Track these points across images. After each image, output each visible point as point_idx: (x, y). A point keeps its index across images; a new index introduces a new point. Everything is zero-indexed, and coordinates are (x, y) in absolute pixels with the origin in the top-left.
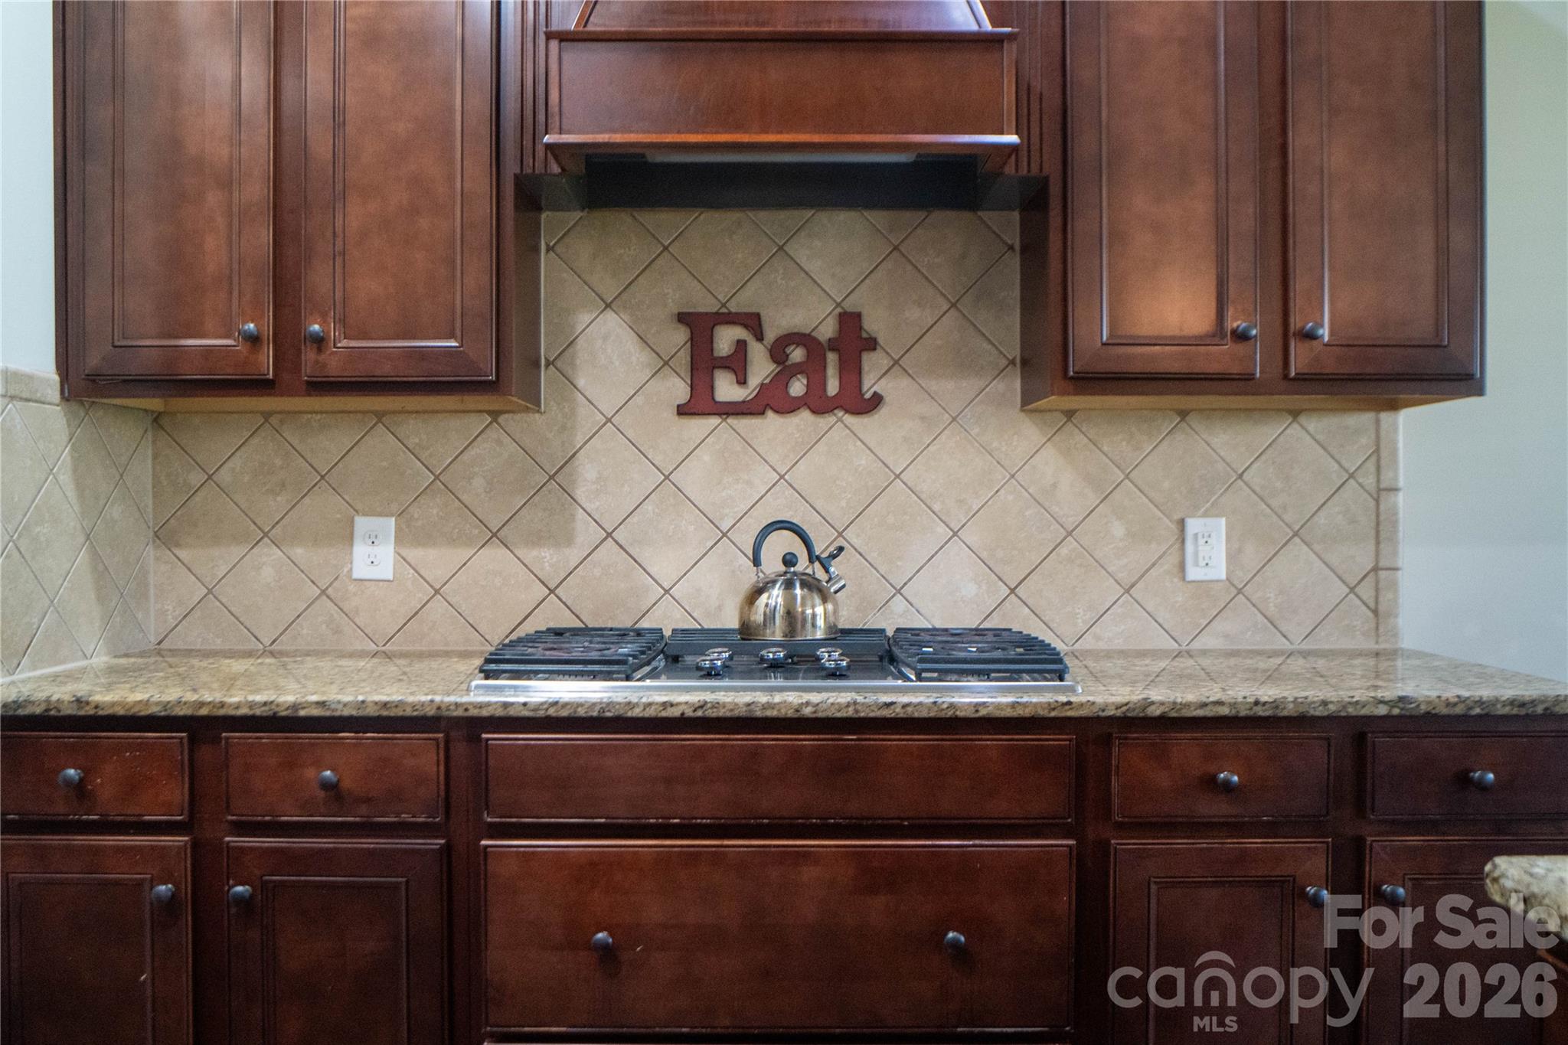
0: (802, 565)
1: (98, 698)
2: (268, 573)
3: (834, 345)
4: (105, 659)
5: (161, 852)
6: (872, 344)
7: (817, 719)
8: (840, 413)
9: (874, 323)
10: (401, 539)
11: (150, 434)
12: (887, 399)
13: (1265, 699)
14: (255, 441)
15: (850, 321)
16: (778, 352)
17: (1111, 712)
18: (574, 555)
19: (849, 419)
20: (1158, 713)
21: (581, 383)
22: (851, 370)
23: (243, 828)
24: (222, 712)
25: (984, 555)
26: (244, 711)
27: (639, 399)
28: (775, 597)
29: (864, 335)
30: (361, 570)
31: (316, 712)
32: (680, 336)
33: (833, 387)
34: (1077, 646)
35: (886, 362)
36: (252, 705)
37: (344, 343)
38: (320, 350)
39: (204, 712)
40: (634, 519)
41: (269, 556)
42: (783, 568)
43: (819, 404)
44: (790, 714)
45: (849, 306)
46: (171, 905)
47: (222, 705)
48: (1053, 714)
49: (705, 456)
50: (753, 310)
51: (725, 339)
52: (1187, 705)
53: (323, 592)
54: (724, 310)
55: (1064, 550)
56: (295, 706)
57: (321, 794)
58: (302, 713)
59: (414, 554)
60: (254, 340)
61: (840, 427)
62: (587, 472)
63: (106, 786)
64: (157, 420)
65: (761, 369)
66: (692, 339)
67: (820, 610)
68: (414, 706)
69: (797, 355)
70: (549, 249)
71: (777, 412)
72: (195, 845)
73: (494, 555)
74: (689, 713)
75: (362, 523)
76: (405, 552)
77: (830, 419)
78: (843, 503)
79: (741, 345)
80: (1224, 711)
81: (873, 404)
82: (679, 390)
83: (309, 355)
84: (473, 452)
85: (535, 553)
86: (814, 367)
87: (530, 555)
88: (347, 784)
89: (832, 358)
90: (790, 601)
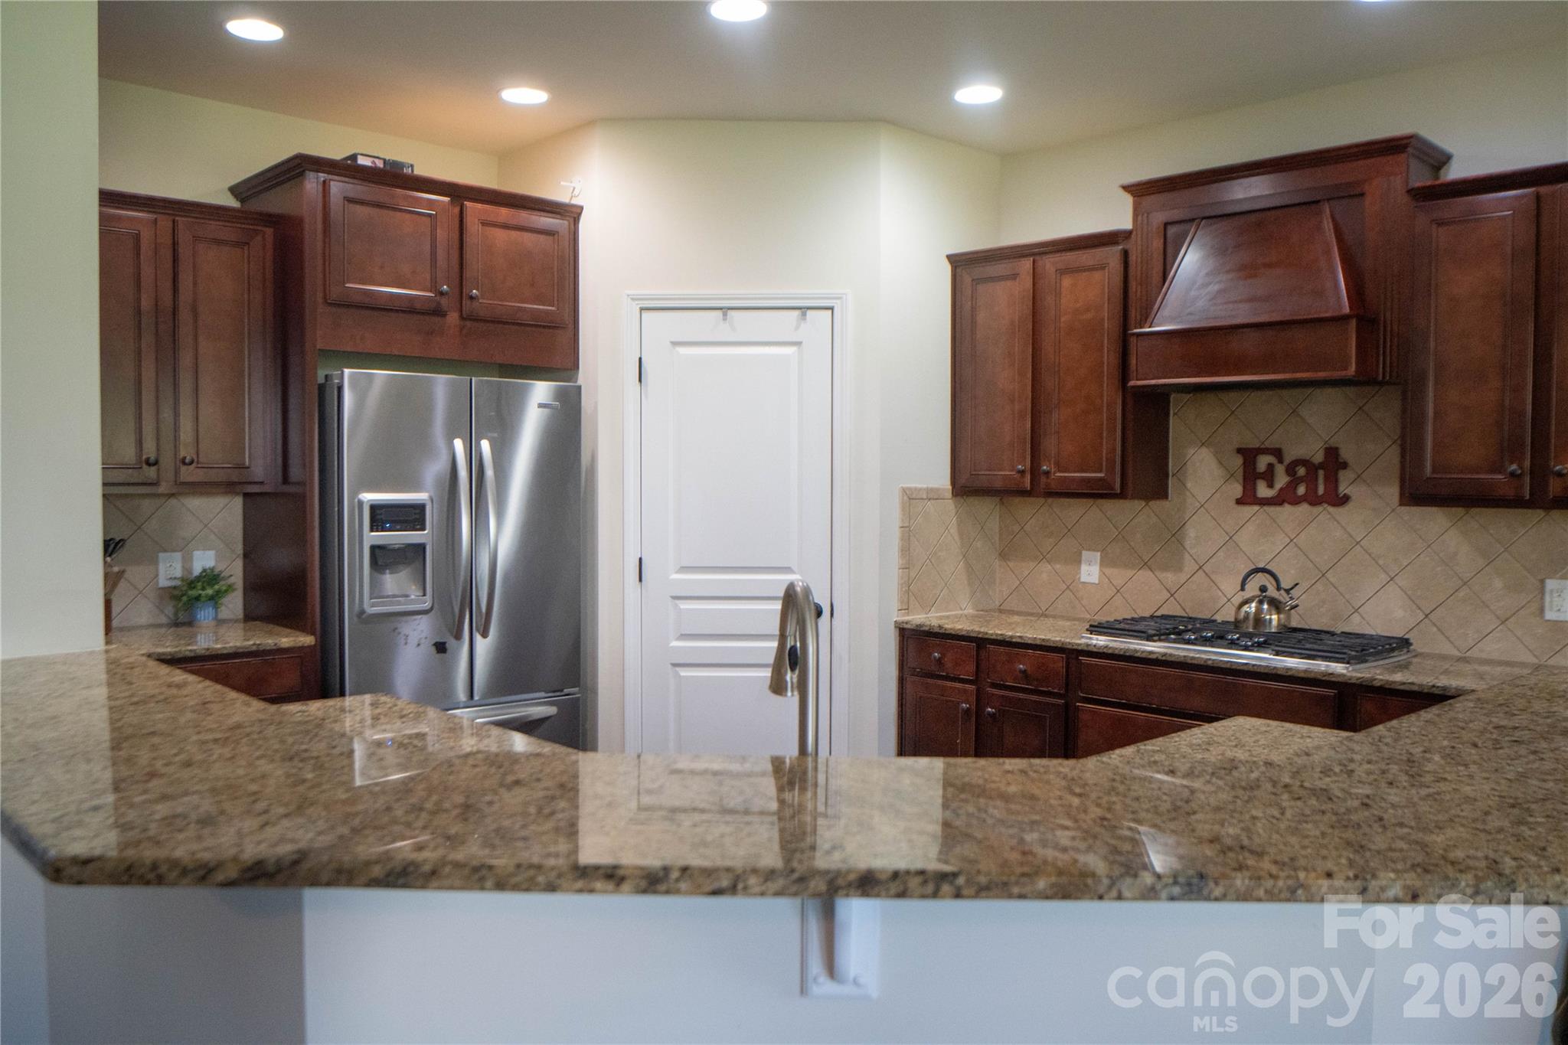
0: (1272, 591)
1: (946, 626)
2: (1044, 576)
3: (1321, 466)
4: (971, 611)
5: (965, 691)
6: (1344, 466)
7: (1213, 667)
8: (1326, 505)
9: (1346, 454)
10: (1102, 564)
11: (998, 507)
12: (1354, 498)
13: (1439, 685)
14: (1041, 511)
15: (1332, 452)
16: (1291, 470)
17: (1353, 681)
18: (1183, 577)
19: (1331, 509)
20: (1379, 684)
21: (1189, 485)
22: (1333, 481)
23: (994, 685)
24: (986, 636)
25: (1409, 593)
26: (994, 637)
27: (1218, 495)
28: (1253, 607)
29: (1341, 460)
30: (1084, 578)
31: (1019, 640)
32: (1239, 461)
33: (1321, 490)
34: (1468, 654)
35: (1353, 476)
36: (997, 635)
37: (1058, 474)
38: (1048, 478)
39: (980, 636)
40: (1213, 560)
41: (1046, 567)
42: (1259, 593)
43: (1313, 500)
44: (1202, 663)
45: (1333, 443)
46: (967, 711)
47: (987, 633)
48: (1324, 678)
49: (1251, 527)
50: (1277, 446)
51: (1262, 462)
52: (1394, 682)
53: (1068, 587)
54: (1263, 446)
55: (1461, 594)
56: (1011, 637)
57: (1021, 675)
58: (1014, 640)
59: (1108, 571)
60: (1022, 472)
61: (1325, 512)
62: (1191, 533)
63: (948, 663)
64: (1002, 503)
65: (1282, 480)
66: (1244, 463)
67: (1275, 617)
68: (1054, 642)
69: (1301, 471)
70: (1175, 414)
71: (1289, 503)
72: (978, 690)
73: (1145, 575)
74: (1160, 658)
75: (1085, 553)
76: (1104, 570)
77: (1320, 509)
78: (1326, 557)
79: (1271, 466)
80: (1416, 688)
81: (1344, 500)
82: (1237, 490)
83: (1043, 479)
84: (1136, 520)
85: (1164, 575)
86: (1311, 479)
87: (1162, 575)
88: (1029, 672)
89: (1321, 473)
90: (1259, 611)
